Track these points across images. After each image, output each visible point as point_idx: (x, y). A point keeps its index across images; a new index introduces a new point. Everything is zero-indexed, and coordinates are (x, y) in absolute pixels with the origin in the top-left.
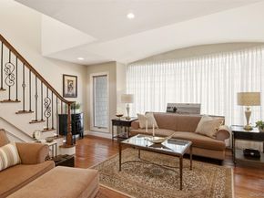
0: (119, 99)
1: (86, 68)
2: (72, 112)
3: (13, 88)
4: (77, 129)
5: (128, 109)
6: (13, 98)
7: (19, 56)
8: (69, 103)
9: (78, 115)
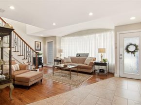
0: (57, 51)
1: (45, 38)
2: (38, 56)
3: (17, 47)
4: (40, 63)
5: (61, 55)
6: (17, 51)
7: (18, 36)
8: (37, 53)
9: (41, 58)
